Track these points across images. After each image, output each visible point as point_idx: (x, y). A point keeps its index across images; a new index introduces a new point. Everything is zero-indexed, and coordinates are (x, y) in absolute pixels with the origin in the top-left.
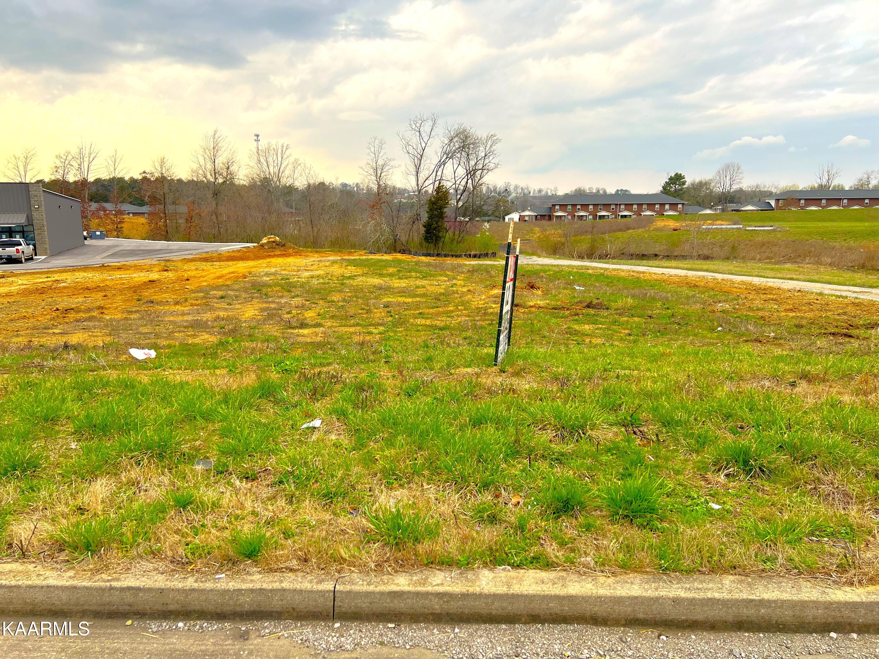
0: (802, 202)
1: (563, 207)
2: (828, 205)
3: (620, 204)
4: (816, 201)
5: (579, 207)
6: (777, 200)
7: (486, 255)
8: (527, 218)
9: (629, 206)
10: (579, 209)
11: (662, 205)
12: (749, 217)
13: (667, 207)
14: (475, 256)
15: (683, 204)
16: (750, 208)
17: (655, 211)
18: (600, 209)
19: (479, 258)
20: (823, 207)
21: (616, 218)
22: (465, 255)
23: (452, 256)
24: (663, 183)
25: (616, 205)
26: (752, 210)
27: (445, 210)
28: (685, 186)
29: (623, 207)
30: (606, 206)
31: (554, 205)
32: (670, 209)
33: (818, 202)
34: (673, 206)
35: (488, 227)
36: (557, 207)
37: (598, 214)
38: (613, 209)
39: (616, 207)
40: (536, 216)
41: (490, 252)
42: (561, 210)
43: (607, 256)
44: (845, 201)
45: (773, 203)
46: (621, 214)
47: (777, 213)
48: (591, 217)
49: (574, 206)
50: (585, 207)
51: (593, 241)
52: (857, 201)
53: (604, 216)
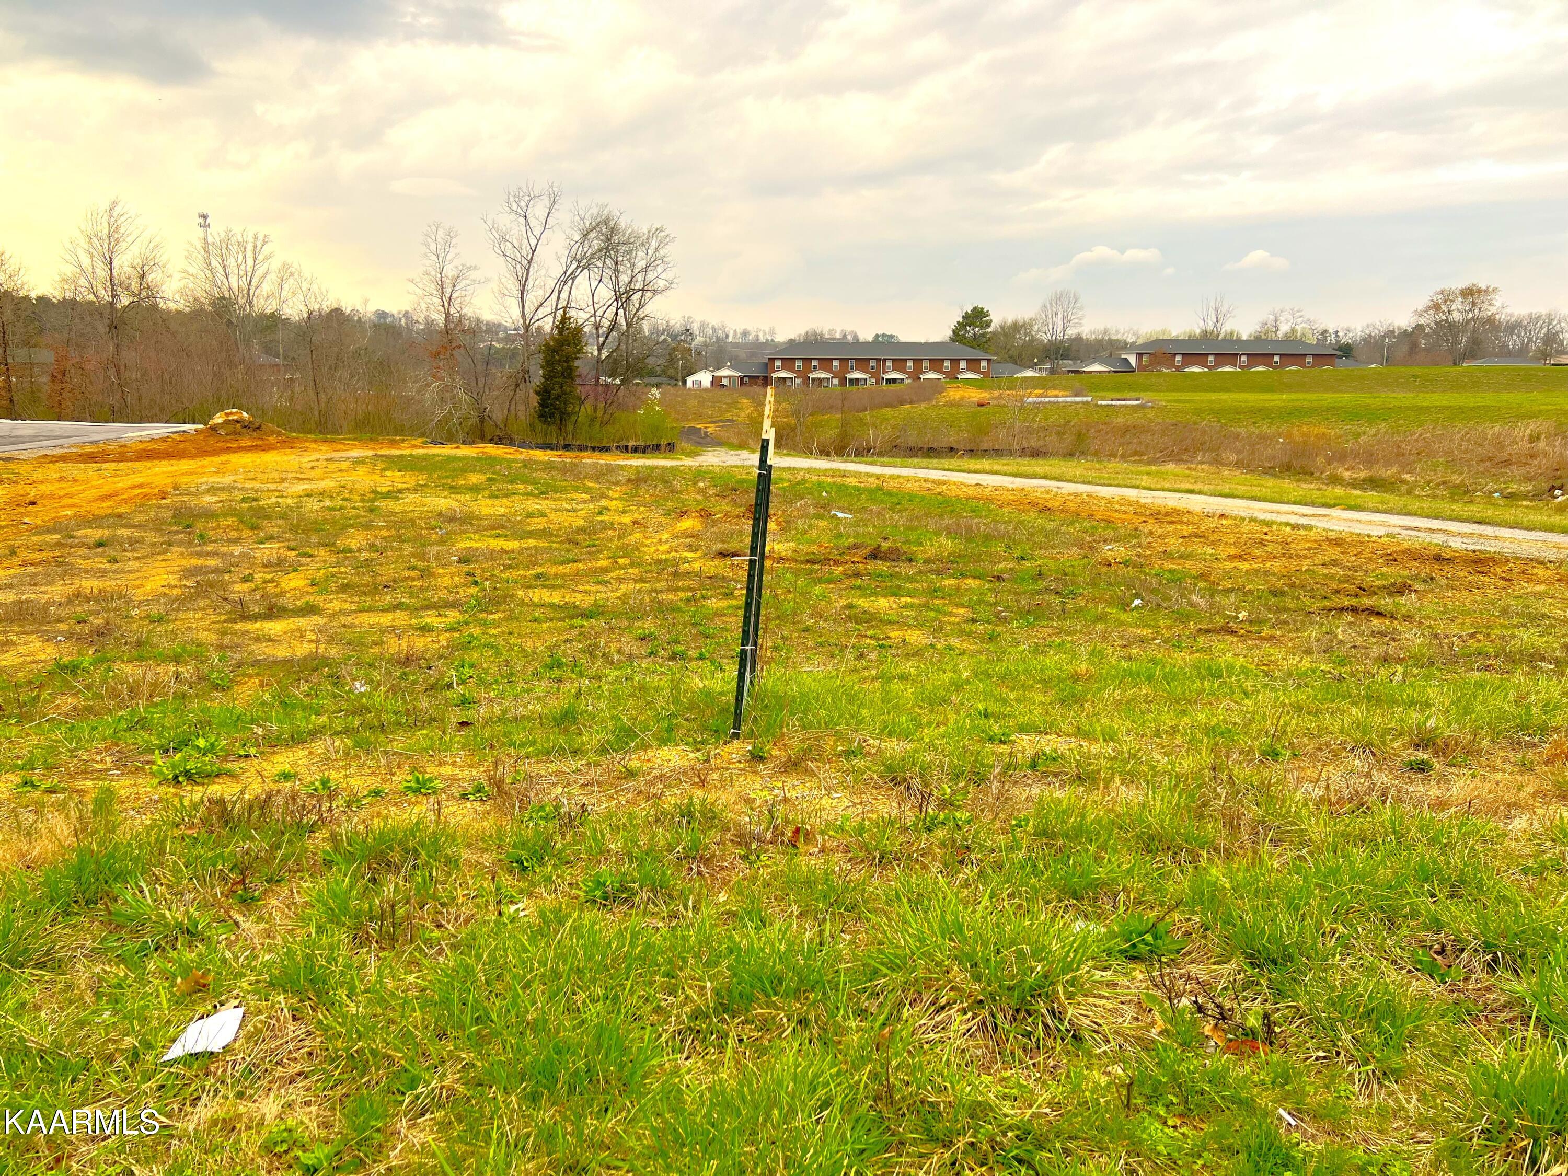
0: (1179, 358)
1: (788, 363)
2: (1218, 364)
3: (885, 360)
4: (1198, 358)
5: (815, 363)
6: (1140, 355)
7: (657, 448)
8: (725, 382)
9: (899, 364)
10: (815, 367)
11: (955, 361)
12: (1095, 384)
13: (963, 364)
14: (636, 450)
15: (989, 360)
16: (1096, 367)
17: (944, 373)
18: (852, 367)
19: (644, 452)
20: (1210, 368)
21: (878, 383)
22: (617, 448)
23: (594, 449)
24: (953, 324)
25: (878, 360)
26: (1100, 372)
27: (577, 363)
28: (989, 330)
29: (889, 364)
30: (862, 363)
31: (772, 360)
32: (968, 369)
33: (1202, 358)
34: (973, 364)
35: (658, 396)
36: (778, 363)
37: (848, 376)
38: (873, 367)
39: (878, 365)
40: (742, 378)
41: (664, 442)
42: (784, 368)
43: (869, 451)
44: (1244, 358)
45: (1132, 360)
46: (886, 376)
47: (1139, 377)
48: (836, 381)
49: (807, 361)
50: (825, 363)
51: (845, 424)
52: (1260, 359)
53: (858, 380)
